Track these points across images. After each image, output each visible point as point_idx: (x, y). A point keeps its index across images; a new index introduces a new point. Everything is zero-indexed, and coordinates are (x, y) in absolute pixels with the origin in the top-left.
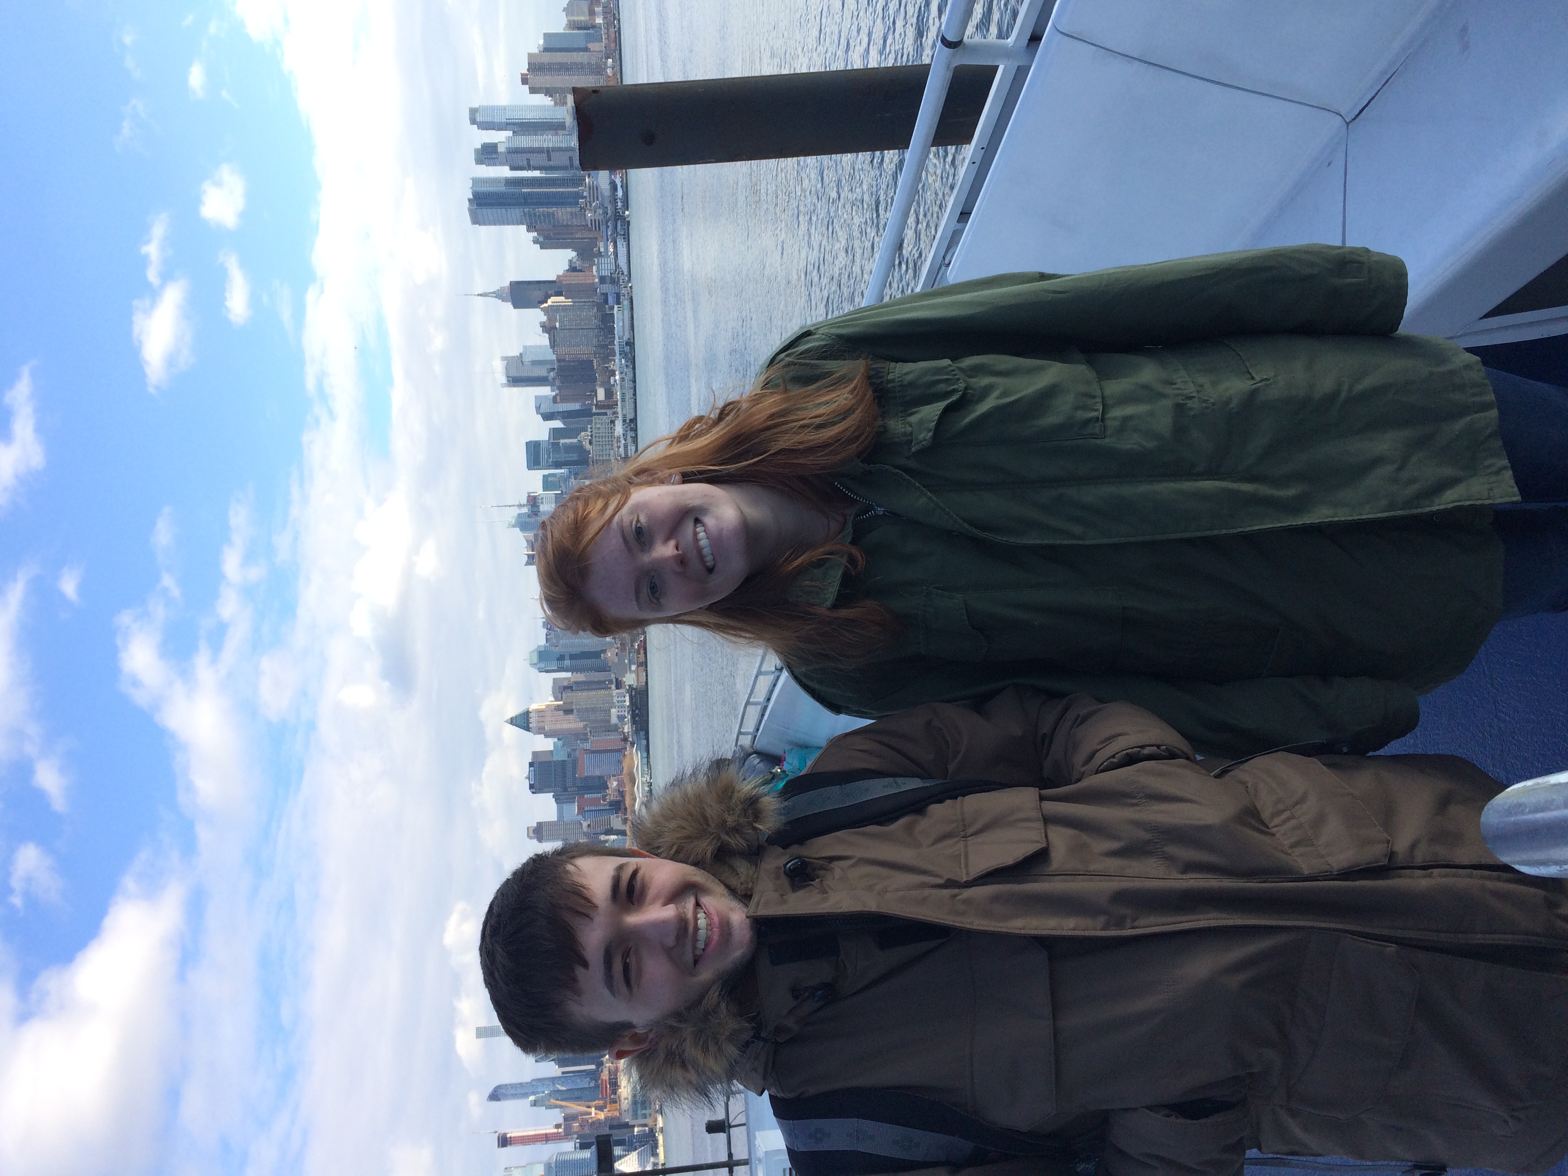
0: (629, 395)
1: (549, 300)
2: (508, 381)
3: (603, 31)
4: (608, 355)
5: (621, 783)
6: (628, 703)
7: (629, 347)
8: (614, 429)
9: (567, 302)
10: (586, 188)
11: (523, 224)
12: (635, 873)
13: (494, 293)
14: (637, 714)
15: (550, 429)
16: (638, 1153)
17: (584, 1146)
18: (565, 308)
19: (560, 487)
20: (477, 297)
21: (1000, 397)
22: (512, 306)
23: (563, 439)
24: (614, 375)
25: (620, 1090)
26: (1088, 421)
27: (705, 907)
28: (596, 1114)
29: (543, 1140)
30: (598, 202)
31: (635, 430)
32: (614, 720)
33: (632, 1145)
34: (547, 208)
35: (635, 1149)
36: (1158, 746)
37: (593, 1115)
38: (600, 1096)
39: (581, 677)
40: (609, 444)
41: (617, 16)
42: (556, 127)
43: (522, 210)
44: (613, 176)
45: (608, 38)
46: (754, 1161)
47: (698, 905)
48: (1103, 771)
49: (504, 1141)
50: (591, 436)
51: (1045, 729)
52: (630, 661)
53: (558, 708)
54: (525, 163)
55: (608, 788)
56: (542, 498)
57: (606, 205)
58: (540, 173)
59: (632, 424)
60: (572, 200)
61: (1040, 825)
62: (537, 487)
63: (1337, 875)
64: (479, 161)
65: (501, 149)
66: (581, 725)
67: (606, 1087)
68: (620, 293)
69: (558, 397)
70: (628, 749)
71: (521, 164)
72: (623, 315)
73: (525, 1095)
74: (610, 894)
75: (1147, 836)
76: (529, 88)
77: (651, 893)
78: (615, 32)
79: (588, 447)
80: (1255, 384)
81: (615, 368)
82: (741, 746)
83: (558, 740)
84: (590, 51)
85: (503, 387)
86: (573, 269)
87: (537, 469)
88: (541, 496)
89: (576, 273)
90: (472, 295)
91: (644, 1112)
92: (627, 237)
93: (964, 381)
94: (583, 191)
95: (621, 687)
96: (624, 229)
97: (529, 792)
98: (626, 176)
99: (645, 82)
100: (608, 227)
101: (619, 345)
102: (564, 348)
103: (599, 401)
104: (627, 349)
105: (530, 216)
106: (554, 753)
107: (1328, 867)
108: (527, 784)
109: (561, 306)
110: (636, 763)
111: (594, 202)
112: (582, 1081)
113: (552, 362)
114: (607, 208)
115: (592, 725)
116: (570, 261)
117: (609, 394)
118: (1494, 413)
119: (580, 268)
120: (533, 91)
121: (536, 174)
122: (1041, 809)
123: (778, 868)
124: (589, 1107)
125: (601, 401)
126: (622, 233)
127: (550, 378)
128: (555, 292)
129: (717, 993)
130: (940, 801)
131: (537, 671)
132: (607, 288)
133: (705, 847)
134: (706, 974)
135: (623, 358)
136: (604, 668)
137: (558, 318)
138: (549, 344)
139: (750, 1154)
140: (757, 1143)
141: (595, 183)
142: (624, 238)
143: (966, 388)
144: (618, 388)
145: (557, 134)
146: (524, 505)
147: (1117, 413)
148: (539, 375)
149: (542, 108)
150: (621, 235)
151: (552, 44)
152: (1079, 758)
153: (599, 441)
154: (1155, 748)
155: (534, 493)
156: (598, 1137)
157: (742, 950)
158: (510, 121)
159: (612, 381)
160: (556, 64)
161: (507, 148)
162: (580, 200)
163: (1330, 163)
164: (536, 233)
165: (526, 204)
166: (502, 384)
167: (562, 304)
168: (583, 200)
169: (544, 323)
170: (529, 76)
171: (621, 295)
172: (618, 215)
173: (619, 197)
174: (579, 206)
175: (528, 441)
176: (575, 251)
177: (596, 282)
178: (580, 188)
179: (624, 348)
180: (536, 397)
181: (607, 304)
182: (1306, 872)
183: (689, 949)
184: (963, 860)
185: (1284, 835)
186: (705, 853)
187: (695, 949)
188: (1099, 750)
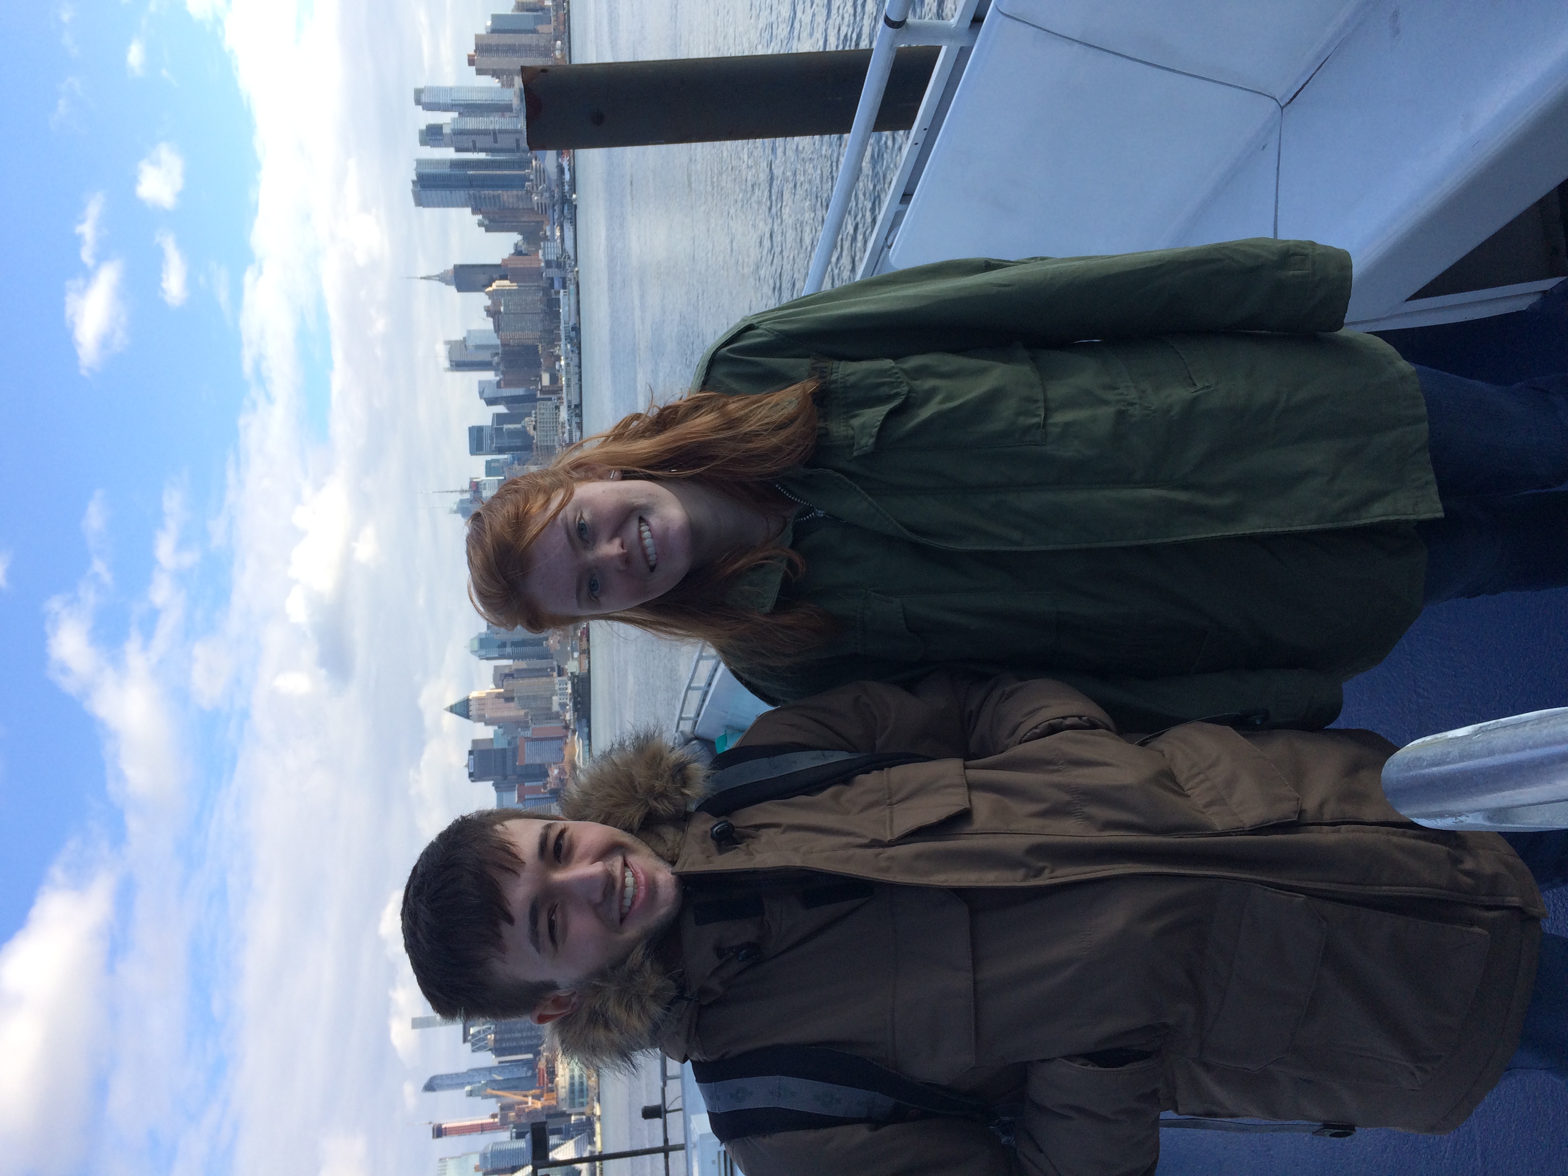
0: (574, 380)
1: (494, 284)
2: (451, 365)
3: (552, 13)
4: (554, 340)
5: (562, 771)
6: (569, 691)
7: (574, 333)
8: (559, 415)
9: (512, 286)
10: (532, 170)
11: (468, 207)
12: (563, 832)
13: (438, 276)
14: (579, 702)
15: (494, 414)
16: (575, 1141)
17: (520, 1136)
18: (509, 292)
19: (503, 472)
20: (420, 280)
21: (944, 401)
22: (455, 289)
23: (507, 424)
24: (559, 360)
25: (557, 1079)
26: (1031, 426)
27: (633, 867)
28: (532, 1103)
29: (479, 1131)
30: (545, 185)
31: (580, 415)
32: (556, 708)
33: (569, 1133)
34: (493, 191)
35: (572, 1138)
36: (1080, 718)
37: (530, 1104)
38: (537, 1085)
39: (522, 664)
40: (553, 430)
42: (503, 109)
43: (467, 192)
44: (560, 160)
45: (557, 20)
46: (690, 1145)
47: (625, 865)
48: (1026, 741)
49: (439, 1132)
50: (536, 421)
51: (972, 706)
52: (572, 648)
53: (498, 696)
54: (471, 145)
55: (548, 776)
56: (485, 484)
57: (553, 189)
58: (486, 155)
59: (577, 410)
60: (517, 183)
61: (965, 790)
62: (480, 474)
63: (1249, 831)
64: (423, 143)
65: (447, 130)
66: (522, 712)
67: (543, 1076)
69: (502, 382)
70: (569, 736)
71: (466, 145)
72: (569, 300)
73: (462, 1085)
74: (537, 851)
75: (1067, 798)
76: (476, 69)
77: (579, 851)
78: (565, 14)
79: (532, 432)
80: (1197, 391)
81: (560, 353)
82: (682, 732)
83: (499, 728)
84: (538, 33)
85: (445, 371)
86: (518, 252)
87: (479, 454)
88: (484, 482)
89: (522, 257)
90: (415, 278)
91: (581, 1100)
92: (574, 222)
93: (908, 384)
94: (530, 174)
95: (563, 674)
96: (571, 213)
97: (468, 781)
98: (574, 159)
99: (595, 62)
100: (554, 211)
101: (565, 330)
102: (508, 333)
104: (573, 334)
105: (475, 198)
106: (495, 741)
107: (1240, 824)
108: (466, 772)
109: (505, 290)
110: (577, 751)
111: (541, 185)
112: (519, 1070)
113: (496, 346)
114: (553, 191)
115: (533, 713)
116: (516, 245)
117: (554, 379)
118: (1426, 425)
119: (526, 252)
120: (480, 72)
121: (482, 156)
122: (965, 775)
123: (706, 832)
124: (526, 1096)
125: (545, 387)
126: (569, 217)
127: (494, 362)
128: (500, 276)
129: (642, 952)
130: (868, 772)
131: (477, 658)
132: (554, 272)
133: (635, 814)
134: (631, 932)
135: (569, 343)
136: (546, 655)
137: (503, 302)
138: (493, 328)
139: (686, 1139)
140: (692, 1126)
141: (542, 166)
142: (571, 222)
143: (910, 391)
144: (563, 373)
145: (503, 116)
146: (466, 491)
147: (1061, 418)
148: (483, 359)
149: (489, 89)
150: (568, 219)
151: (500, 25)
152: (1004, 731)
153: (544, 427)
154: (1077, 719)
155: (477, 478)
156: (533, 1124)
157: (668, 907)
158: (456, 102)
159: (557, 367)
160: (504, 45)
161: (452, 129)
162: (527, 183)
163: (1264, 147)
164: (481, 216)
165: (471, 186)
166: (444, 368)
167: (507, 288)
168: (530, 183)
169: (488, 307)
170: (476, 57)
171: (567, 279)
172: (565, 198)
173: (566, 180)
174: (525, 189)
175: (471, 426)
176: (521, 234)
177: (542, 267)
178: (527, 171)
179: (569, 333)
180: (480, 382)
181: (553, 288)
182: (1219, 828)
183: (616, 906)
184: (888, 823)
185: (1199, 796)
186: (633, 819)
187: (621, 906)
188: (1023, 722)
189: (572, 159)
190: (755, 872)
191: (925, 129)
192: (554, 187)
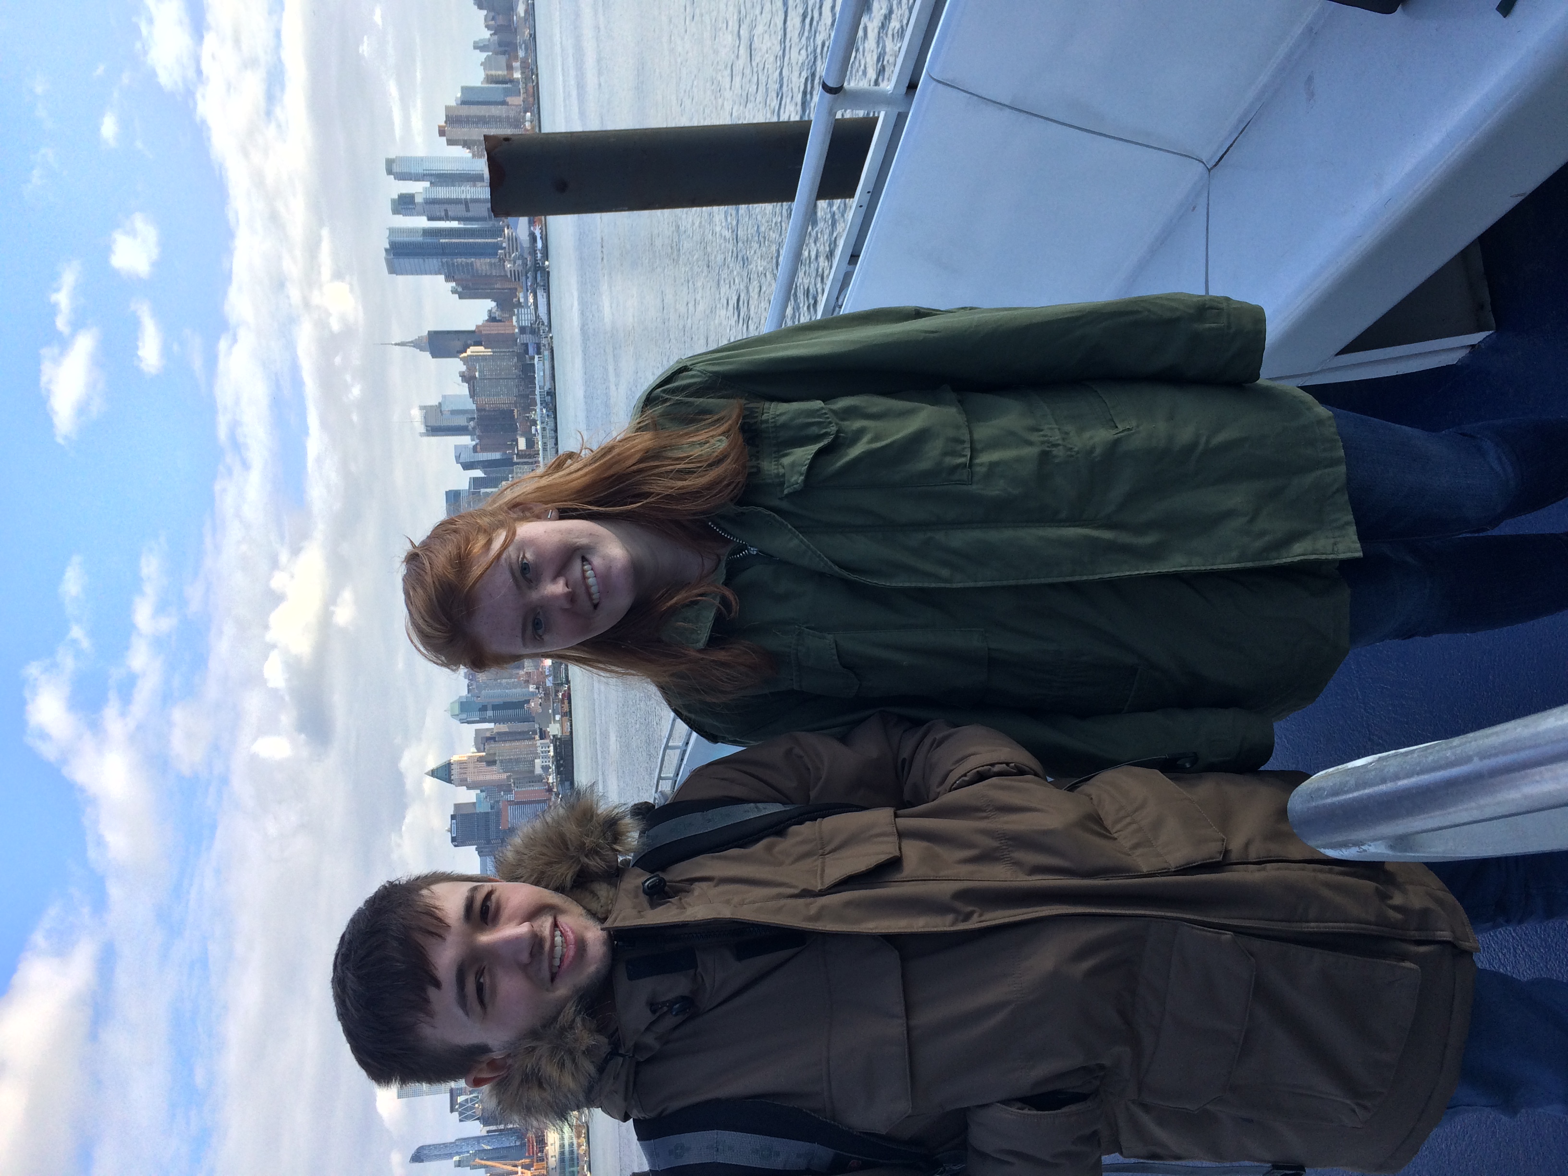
0: (550, 443)
1: (468, 350)
2: (427, 430)
3: (521, 86)
4: (530, 405)
6: (552, 753)
7: (550, 397)
9: (487, 352)
10: (505, 238)
11: (441, 274)
12: (489, 895)
13: (412, 342)
14: (562, 765)
15: (470, 478)
18: (484, 358)
20: (394, 346)
21: (872, 441)
22: (430, 355)
23: (483, 488)
24: (535, 424)
25: (547, 1148)
26: (958, 466)
27: (562, 927)
28: (522, 1173)
30: (517, 253)
32: (538, 771)
34: (466, 258)
36: (1008, 764)
37: (520, 1174)
38: (527, 1155)
39: (504, 728)
41: (535, 70)
42: (472, 178)
43: (439, 260)
44: (532, 228)
45: (526, 92)
47: (555, 925)
48: (956, 789)
51: (905, 754)
52: (553, 710)
53: (480, 759)
54: (443, 214)
58: (459, 224)
60: (490, 251)
61: (895, 839)
63: (1174, 871)
64: (396, 211)
65: (419, 199)
66: (504, 776)
67: (533, 1146)
68: (540, 343)
69: (478, 447)
71: (438, 214)
72: (544, 365)
73: (450, 1156)
75: (995, 844)
76: (447, 140)
77: (506, 913)
78: (534, 86)
80: (1118, 433)
81: (536, 418)
83: (481, 792)
84: (508, 105)
85: (421, 436)
86: (492, 319)
89: (495, 323)
90: (389, 344)
91: (572, 1169)
92: (547, 289)
93: (837, 424)
94: (502, 242)
95: (545, 737)
96: (544, 280)
97: (451, 846)
98: (546, 226)
100: (527, 278)
101: (540, 395)
102: (483, 398)
103: (520, 450)
104: (548, 399)
105: (448, 266)
106: (477, 805)
107: (1166, 865)
108: (449, 836)
109: (480, 355)
111: (513, 252)
112: (506, 1139)
113: (472, 411)
114: (526, 259)
115: (516, 776)
116: (490, 311)
117: (531, 443)
118: (1343, 469)
119: (500, 318)
120: (450, 142)
121: (455, 224)
122: (895, 824)
123: (638, 887)
124: (516, 1166)
125: (522, 451)
126: (542, 284)
127: (470, 427)
128: (474, 342)
129: (574, 1009)
130: (801, 823)
131: (458, 722)
132: (527, 338)
133: (566, 872)
134: (562, 990)
135: (545, 407)
136: (528, 718)
137: (477, 367)
138: (468, 393)
141: (514, 234)
142: (544, 289)
143: (838, 432)
144: (539, 437)
145: (475, 186)
147: (985, 458)
148: (459, 424)
149: (460, 160)
150: (541, 286)
151: (469, 97)
152: (935, 779)
154: (1004, 765)
157: (597, 964)
158: (427, 172)
159: (533, 431)
160: (475, 116)
161: (424, 198)
162: (499, 251)
163: (1194, 208)
164: (454, 283)
165: (444, 254)
166: (420, 433)
167: (482, 354)
168: (502, 251)
169: (464, 372)
170: (446, 128)
171: (542, 345)
172: (538, 265)
173: (538, 248)
174: (498, 256)
175: (448, 490)
176: (495, 301)
177: (516, 333)
178: (499, 239)
179: (545, 397)
180: (456, 447)
181: (528, 354)
182: (1145, 869)
183: (545, 965)
184: (819, 872)
185: (1125, 839)
186: (566, 877)
187: (551, 966)
188: (952, 770)
189: (544, 227)
190: (684, 925)
191: (869, 192)
192: (526, 255)
